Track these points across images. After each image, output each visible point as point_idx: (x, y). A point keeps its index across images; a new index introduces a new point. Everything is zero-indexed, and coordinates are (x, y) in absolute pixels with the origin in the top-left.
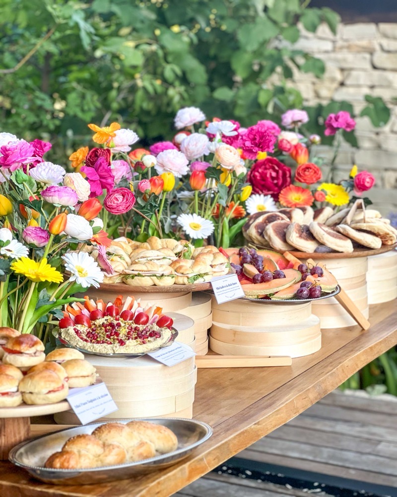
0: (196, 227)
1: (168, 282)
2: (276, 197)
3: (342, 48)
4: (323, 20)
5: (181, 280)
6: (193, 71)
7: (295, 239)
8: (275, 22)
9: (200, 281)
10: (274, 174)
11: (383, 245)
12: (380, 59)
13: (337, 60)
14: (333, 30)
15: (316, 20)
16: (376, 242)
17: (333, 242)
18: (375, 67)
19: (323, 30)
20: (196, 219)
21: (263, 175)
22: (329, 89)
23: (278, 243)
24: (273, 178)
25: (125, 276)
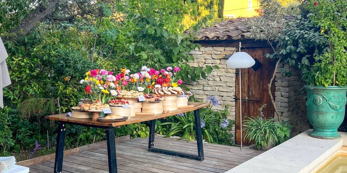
0: (141, 89)
1: (130, 97)
2: (161, 85)
3: (204, 53)
4: (196, 46)
5: (133, 97)
6: (162, 59)
7: (160, 92)
8: (184, 47)
9: (137, 97)
10: (161, 80)
11: (178, 93)
12: (214, 56)
13: (203, 57)
14: (199, 49)
15: (195, 46)
16: (176, 93)
17: (166, 92)
18: (213, 59)
19: (197, 49)
20: (141, 88)
21: (159, 81)
22: (202, 64)
23: (157, 93)
24: (161, 81)
25: (123, 96)
